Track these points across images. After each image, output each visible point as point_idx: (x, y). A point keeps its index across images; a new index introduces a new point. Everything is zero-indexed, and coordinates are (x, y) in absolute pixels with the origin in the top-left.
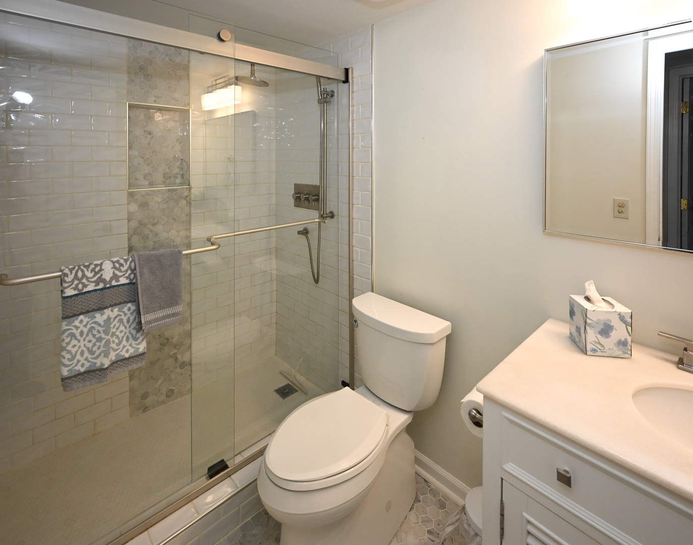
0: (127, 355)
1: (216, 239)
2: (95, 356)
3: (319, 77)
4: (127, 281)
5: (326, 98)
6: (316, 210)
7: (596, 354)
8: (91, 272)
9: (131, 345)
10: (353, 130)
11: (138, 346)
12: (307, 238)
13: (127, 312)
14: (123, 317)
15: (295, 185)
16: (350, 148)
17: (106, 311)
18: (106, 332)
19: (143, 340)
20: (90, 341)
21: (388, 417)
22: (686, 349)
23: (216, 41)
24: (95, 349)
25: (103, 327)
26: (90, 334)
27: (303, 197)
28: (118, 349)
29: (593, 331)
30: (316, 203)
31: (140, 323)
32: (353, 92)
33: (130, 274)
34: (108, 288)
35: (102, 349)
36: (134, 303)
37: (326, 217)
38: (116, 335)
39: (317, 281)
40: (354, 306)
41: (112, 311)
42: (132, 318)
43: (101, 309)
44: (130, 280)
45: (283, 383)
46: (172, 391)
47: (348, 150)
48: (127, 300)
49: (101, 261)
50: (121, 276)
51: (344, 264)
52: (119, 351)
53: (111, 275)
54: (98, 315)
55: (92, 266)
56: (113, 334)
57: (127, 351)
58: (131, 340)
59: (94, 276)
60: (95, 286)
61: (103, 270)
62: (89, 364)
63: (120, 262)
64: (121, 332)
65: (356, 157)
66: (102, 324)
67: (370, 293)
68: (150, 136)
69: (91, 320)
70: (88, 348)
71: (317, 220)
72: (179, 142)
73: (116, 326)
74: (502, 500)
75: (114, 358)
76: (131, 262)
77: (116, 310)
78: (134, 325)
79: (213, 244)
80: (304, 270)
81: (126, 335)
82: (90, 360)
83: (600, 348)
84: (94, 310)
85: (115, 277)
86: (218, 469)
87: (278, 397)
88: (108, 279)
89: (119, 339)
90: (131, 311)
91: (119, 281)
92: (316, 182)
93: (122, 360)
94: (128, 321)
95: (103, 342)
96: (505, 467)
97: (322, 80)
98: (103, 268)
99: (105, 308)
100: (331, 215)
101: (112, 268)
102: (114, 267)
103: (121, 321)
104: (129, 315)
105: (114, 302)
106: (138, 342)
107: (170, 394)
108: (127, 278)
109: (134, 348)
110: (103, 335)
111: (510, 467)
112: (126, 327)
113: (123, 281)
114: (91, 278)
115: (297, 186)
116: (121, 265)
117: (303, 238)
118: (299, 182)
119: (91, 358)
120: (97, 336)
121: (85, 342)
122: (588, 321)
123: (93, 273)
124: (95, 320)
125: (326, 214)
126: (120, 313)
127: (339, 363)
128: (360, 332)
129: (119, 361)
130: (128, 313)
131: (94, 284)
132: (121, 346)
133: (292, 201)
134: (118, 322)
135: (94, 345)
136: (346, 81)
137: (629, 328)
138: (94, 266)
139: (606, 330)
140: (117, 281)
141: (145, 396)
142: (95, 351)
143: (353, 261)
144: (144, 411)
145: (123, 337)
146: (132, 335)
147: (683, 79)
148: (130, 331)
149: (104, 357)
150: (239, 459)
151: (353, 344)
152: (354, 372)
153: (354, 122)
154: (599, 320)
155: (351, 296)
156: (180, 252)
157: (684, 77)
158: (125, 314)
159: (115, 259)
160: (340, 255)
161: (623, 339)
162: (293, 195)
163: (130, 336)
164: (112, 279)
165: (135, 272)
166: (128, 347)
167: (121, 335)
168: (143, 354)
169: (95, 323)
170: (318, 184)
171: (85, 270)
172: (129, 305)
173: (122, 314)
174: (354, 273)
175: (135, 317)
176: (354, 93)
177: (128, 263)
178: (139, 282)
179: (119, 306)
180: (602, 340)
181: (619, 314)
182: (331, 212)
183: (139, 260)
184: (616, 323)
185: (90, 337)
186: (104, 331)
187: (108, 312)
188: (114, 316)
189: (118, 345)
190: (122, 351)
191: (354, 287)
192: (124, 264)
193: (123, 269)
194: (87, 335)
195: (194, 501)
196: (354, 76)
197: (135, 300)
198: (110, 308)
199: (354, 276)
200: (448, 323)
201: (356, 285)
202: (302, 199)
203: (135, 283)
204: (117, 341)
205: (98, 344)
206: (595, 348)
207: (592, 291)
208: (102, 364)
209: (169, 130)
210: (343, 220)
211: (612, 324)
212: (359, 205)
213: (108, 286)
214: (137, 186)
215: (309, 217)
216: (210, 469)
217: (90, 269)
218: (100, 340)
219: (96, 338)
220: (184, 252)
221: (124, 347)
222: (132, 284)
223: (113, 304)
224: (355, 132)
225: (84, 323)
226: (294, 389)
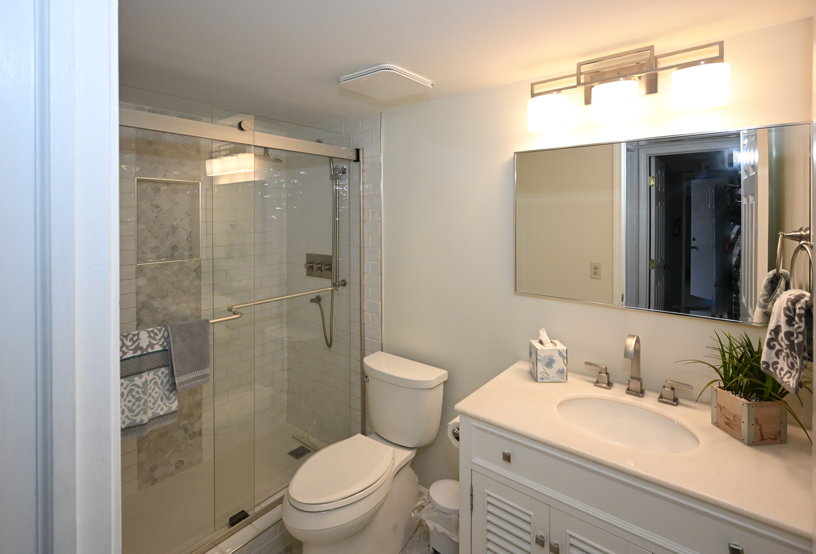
0: (162, 413)
1: (237, 308)
2: (135, 413)
3: (331, 158)
4: (161, 348)
5: (337, 175)
6: (328, 278)
7: (544, 381)
8: (130, 341)
9: (165, 404)
10: (363, 192)
11: (171, 405)
12: (320, 305)
13: (160, 375)
14: (157, 380)
15: (307, 255)
16: (360, 222)
17: (144, 374)
18: (144, 393)
19: (175, 400)
20: (130, 401)
21: (394, 454)
22: (600, 373)
23: (236, 130)
24: (134, 407)
25: (141, 388)
26: (129, 396)
27: (315, 266)
28: (154, 408)
29: (541, 365)
30: (329, 272)
31: (174, 384)
32: (363, 171)
33: (163, 342)
34: (145, 354)
35: (141, 407)
36: (168, 368)
37: (339, 285)
38: (152, 396)
39: (330, 346)
40: (365, 364)
41: (148, 375)
42: (165, 381)
43: (139, 373)
44: (164, 347)
45: (297, 445)
46: (182, 462)
47: (359, 223)
48: (161, 365)
49: (138, 332)
50: (156, 344)
51: (356, 328)
52: (154, 410)
53: (147, 343)
54: (136, 378)
55: (130, 336)
56: (150, 394)
57: (162, 409)
58: (165, 399)
59: (132, 345)
60: (134, 353)
61: (140, 339)
62: (130, 421)
63: (155, 331)
64: (156, 393)
65: (366, 230)
66: (141, 385)
67: (380, 352)
68: (157, 210)
69: (131, 383)
70: (128, 408)
71: (330, 288)
72: (187, 214)
73: (152, 388)
74: (471, 485)
75: (151, 416)
76: (164, 332)
77: (152, 373)
78: (168, 386)
79: (235, 314)
80: (319, 336)
81: (161, 395)
82: (130, 417)
83: (546, 376)
84: (133, 374)
85: (151, 345)
86: (239, 518)
87: (292, 458)
88: (145, 347)
89: (154, 399)
90: (164, 375)
91: (154, 348)
92: (329, 252)
93: (158, 417)
94: (162, 383)
95: (142, 401)
96: (473, 461)
97: (334, 160)
98: (140, 337)
99: (143, 372)
100: (343, 283)
101: (148, 337)
102: (150, 336)
103: (156, 383)
104: (162, 378)
105: (150, 367)
106: (170, 402)
107: (180, 465)
108: (161, 345)
109: (167, 406)
110: (142, 396)
111: (477, 460)
112: (160, 389)
113: (158, 348)
114: (130, 346)
115: (308, 256)
116: (156, 334)
117: (316, 305)
118: (311, 252)
119: (131, 416)
120: (136, 397)
121: (126, 403)
122: (538, 357)
123: (132, 342)
124: (134, 383)
125: (339, 282)
126: (155, 377)
127: (351, 420)
128: (370, 386)
129: (155, 418)
130: (162, 376)
131: (132, 352)
132: (157, 405)
133: (304, 271)
134: (153, 384)
135: (134, 404)
136: (358, 160)
137: (565, 361)
138: (132, 336)
139: (550, 363)
140: (153, 348)
141: (153, 469)
142: (135, 410)
143: (364, 324)
144: (153, 484)
145: (158, 398)
146: (166, 395)
147: (650, 157)
148: (163, 392)
149: (144, 414)
150: (258, 509)
151: (365, 401)
152: (365, 426)
153: (365, 197)
154: (545, 356)
155: (363, 355)
156: (207, 321)
157: (650, 156)
158: (160, 378)
159: (150, 330)
160: (352, 320)
161: (561, 369)
162: (305, 265)
163: (164, 396)
164: (148, 347)
165: (168, 340)
166: (162, 406)
167: (156, 396)
168: (175, 412)
169: (134, 385)
170: (330, 254)
171: (125, 339)
172: (163, 369)
173: (157, 377)
174: (366, 336)
175: (169, 380)
176: (365, 172)
177: (162, 332)
178: (172, 349)
179: (154, 370)
180: (548, 370)
181: (559, 351)
182: (344, 281)
183: (171, 329)
184: (557, 358)
185: (130, 398)
186: (143, 392)
187: (145, 375)
188: (150, 379)
189: (154, 404)
190: (157, 409)
191: (365, 349)
192: (159, 333)
193: (157, 338)
194: (127, 396)
195: (218, 546)
196: (365, 155)
197: (169, 364)
198: (147, 372)
199: (366, 338)
200: (445, 372)
201: (367, 347)
202: (315, 269)
203: (167, 350)
204: (153, 401)
205: (137, 403)
206: (543, 376)
207: (544, 336)
208: (142, 420)
209: (178, 203)
210: (355, 288)
211: (554, 358)
212: (370, 273)
213: (145, 353)
214: (144, 260)
215: (321, 285)
216: (231, 519)
217: (129, 339)
218: (139, 399)
219: (135, 398)
220: (211, 321)
221: (159, 406)
222: (166, 351)
223: (149, 368)
224: (365, 207)
225: (125, 386)
226: (307, 450)
